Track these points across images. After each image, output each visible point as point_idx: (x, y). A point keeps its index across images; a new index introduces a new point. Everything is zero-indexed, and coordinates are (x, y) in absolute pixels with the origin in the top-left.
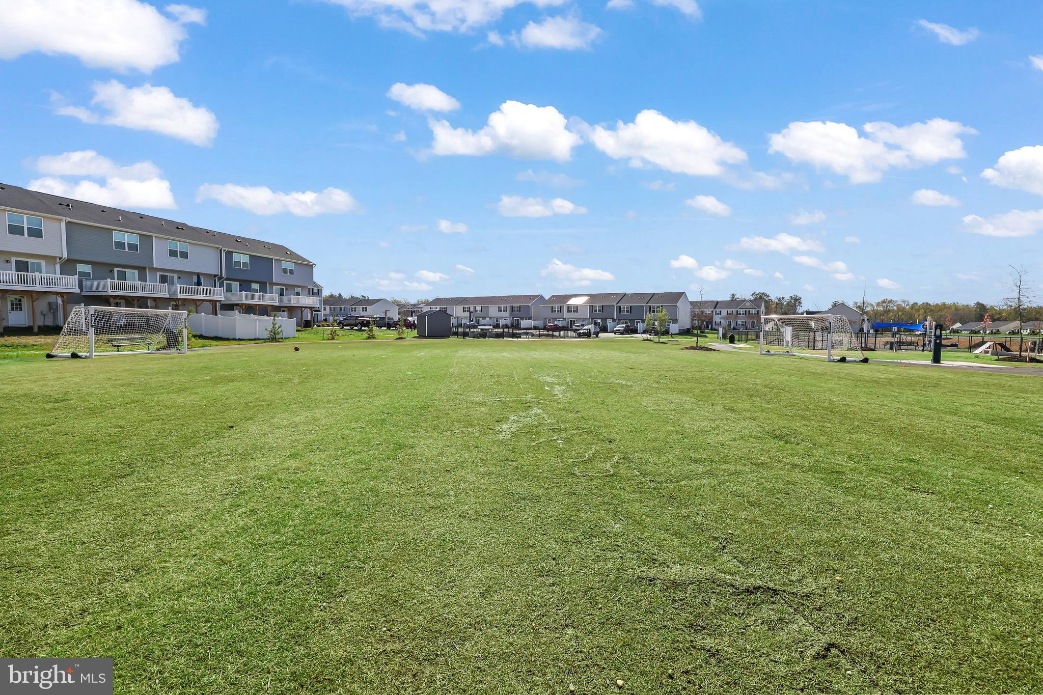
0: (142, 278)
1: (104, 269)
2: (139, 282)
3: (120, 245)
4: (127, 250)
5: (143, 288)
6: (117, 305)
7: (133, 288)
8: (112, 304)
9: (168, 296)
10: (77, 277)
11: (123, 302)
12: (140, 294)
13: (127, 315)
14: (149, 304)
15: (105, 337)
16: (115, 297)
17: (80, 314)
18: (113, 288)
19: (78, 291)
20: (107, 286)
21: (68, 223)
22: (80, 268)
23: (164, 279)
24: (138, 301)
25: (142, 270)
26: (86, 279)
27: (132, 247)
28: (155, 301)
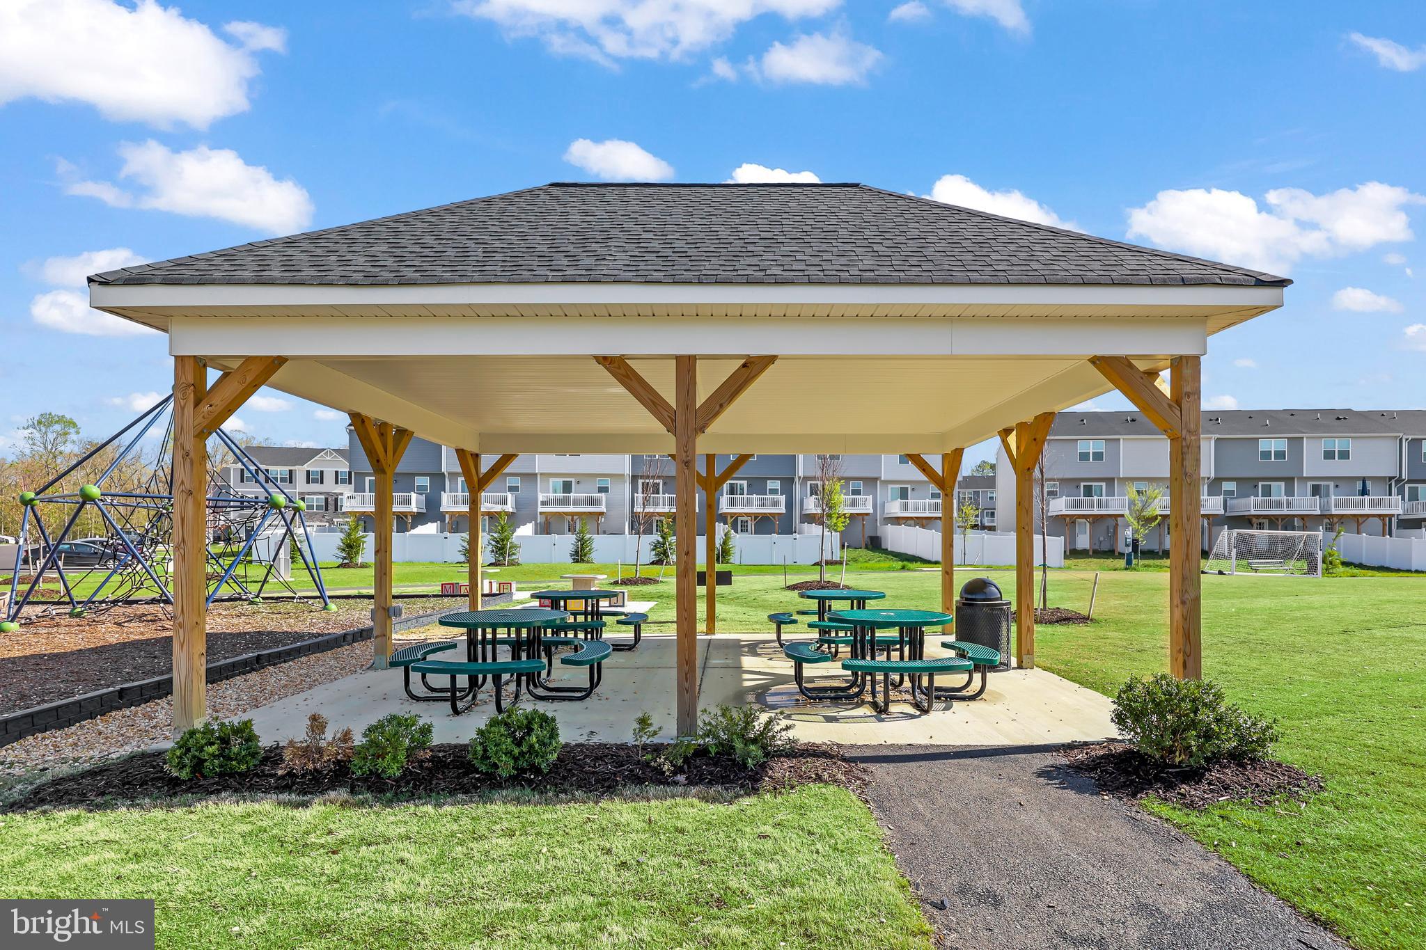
0: (1289, 492)
1: (1248, 484)
2: (1285, 497)
3: (1266, 455)
4: (1273, 459)
5: (1289, 504)
6: (1261, 527)
7: (1279, 504)
8: (1255, 526)
9: (1318, 512)
10: (1222, 497)
11: (1266, 522)
12: (1285, 511)
13: (1270, 537)
14: (1296, 524)
15: (1244, 562)
16: (1258, 517)
17: (1225, 537)
18: (1256, 506)
19: (1222, 512)
20: (1250, 505)
21: (1218, 440)
22: (1227, 486)
23: (1316, 491)
24: (1283, 520)
25: (1289, 481)
26: (1231, 498)
27: (1280, 455)
28: (1303, 519)
